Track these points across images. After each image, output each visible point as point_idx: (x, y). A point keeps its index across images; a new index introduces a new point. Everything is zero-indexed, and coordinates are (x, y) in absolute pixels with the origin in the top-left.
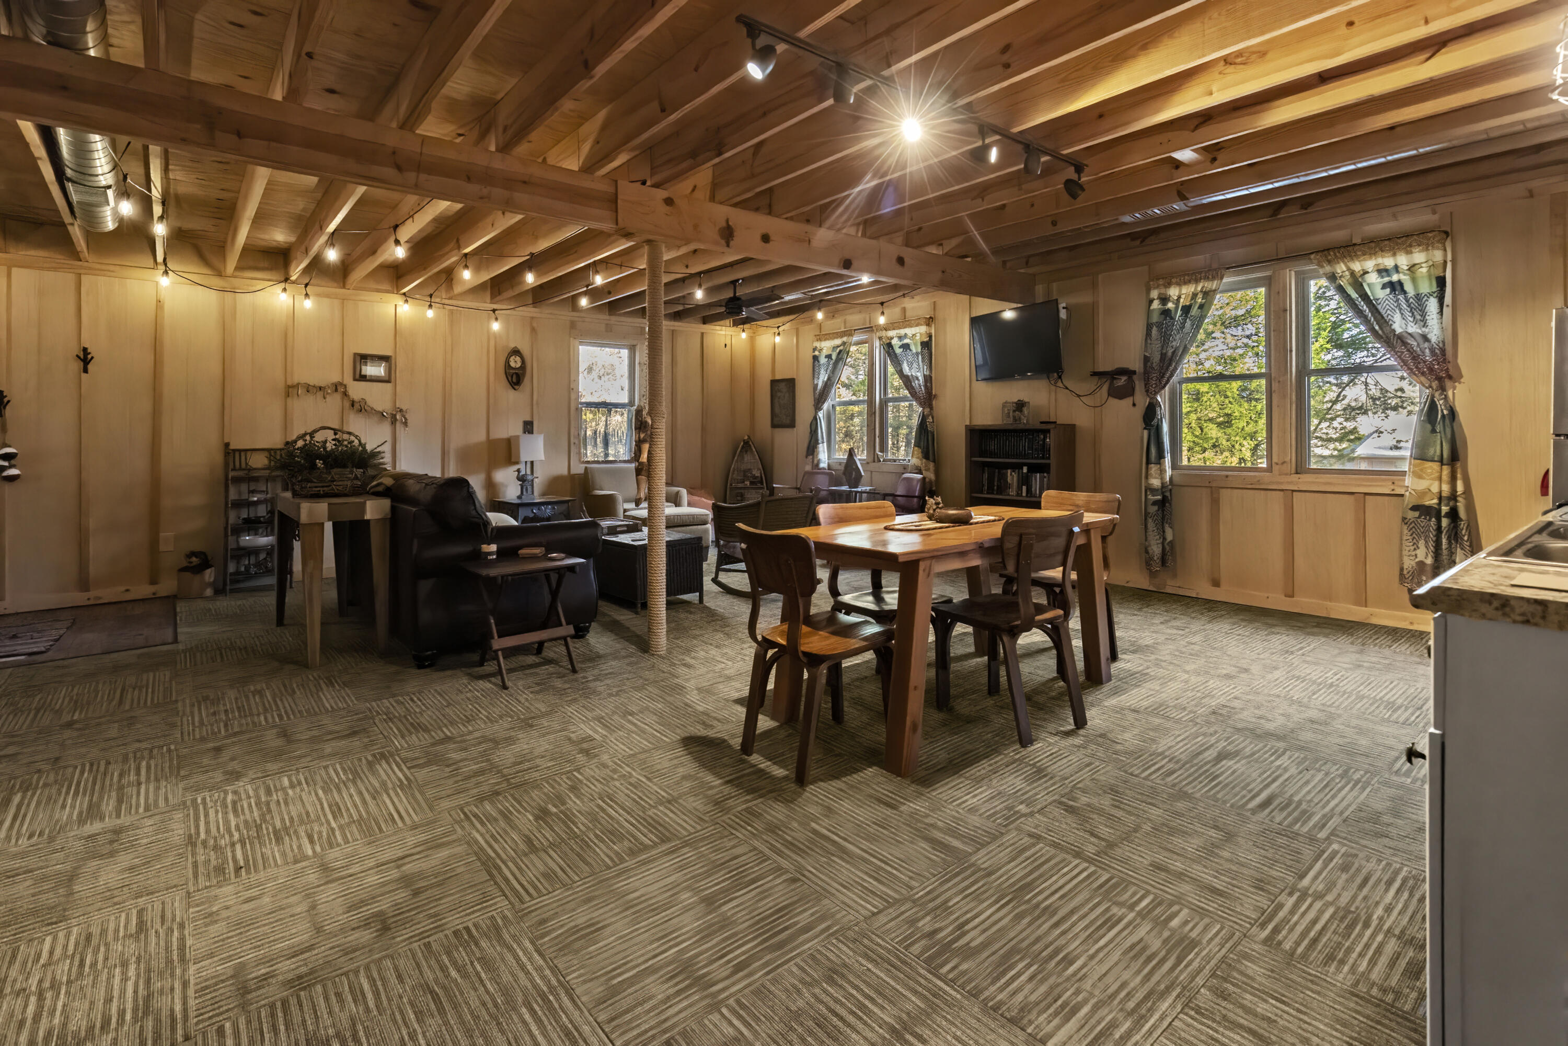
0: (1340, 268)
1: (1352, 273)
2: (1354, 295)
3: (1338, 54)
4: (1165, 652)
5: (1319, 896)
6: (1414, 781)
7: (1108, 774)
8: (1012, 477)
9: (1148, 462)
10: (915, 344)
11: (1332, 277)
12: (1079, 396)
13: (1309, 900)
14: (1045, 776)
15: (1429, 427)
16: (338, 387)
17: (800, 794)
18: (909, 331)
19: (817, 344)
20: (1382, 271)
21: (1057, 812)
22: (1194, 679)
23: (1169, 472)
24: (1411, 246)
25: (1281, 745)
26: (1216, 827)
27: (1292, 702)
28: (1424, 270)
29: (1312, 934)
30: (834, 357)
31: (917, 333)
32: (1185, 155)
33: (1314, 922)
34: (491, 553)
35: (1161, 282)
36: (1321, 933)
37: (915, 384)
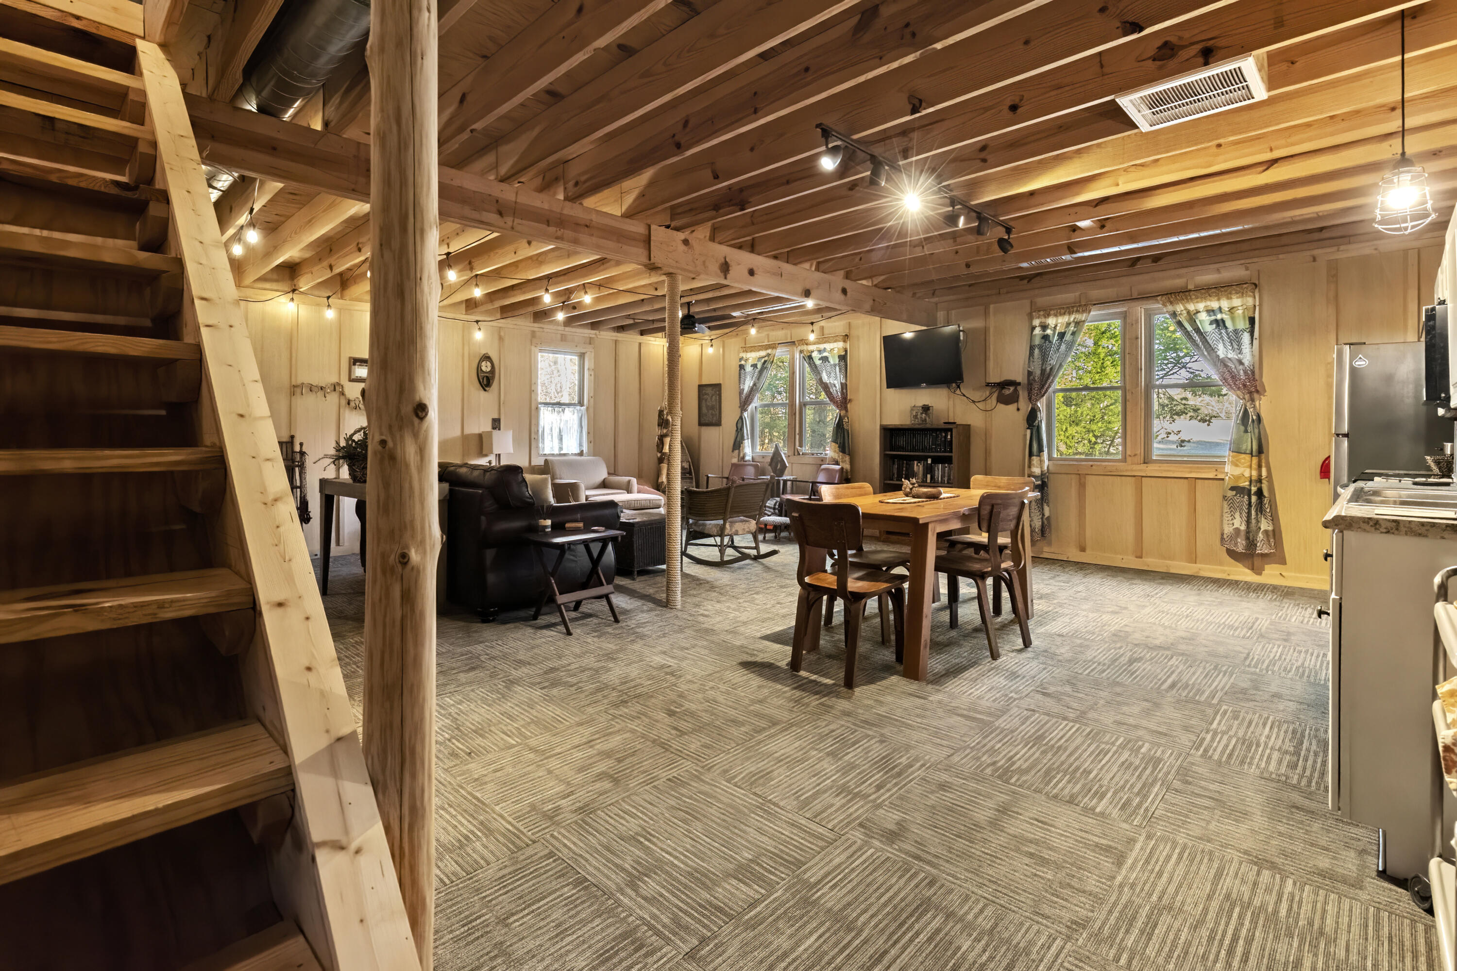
0: (1179, 308)
1: (1188, 312)
2: (1189, 328)
3: (1209, 166)
4: (1063, 596)
5: (1224, 733)
6: (1261, 670)
7: (1060, 672)
8: (918, 467)
9: (1031, 454)
10: (833, 357)
11: (1174, 315)
12: (974, 402)
13: (1219, 736)
14: (1018, 676)
15: (1242, 428)
16: (336, 387)
17: (853, 694)
18: (828, 346)
19: (744, 355)
20: (1210, 312)
21: (1039, 697)
22: (1091, 615)
23: (1046, 463)
24: (1231, 293)
25: (1169, 653)
26: (1146, 700)
27: (1165, 628)
28: (1240, 312)
29: (1228, 752)
30: (759, 366)
31: (837, 347)
32: (1083, 224)
33: (1227, 746)
34: (546, 527)
35: (1042, 313)
36: (1233, 750)
37: (833, 390)
